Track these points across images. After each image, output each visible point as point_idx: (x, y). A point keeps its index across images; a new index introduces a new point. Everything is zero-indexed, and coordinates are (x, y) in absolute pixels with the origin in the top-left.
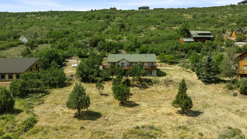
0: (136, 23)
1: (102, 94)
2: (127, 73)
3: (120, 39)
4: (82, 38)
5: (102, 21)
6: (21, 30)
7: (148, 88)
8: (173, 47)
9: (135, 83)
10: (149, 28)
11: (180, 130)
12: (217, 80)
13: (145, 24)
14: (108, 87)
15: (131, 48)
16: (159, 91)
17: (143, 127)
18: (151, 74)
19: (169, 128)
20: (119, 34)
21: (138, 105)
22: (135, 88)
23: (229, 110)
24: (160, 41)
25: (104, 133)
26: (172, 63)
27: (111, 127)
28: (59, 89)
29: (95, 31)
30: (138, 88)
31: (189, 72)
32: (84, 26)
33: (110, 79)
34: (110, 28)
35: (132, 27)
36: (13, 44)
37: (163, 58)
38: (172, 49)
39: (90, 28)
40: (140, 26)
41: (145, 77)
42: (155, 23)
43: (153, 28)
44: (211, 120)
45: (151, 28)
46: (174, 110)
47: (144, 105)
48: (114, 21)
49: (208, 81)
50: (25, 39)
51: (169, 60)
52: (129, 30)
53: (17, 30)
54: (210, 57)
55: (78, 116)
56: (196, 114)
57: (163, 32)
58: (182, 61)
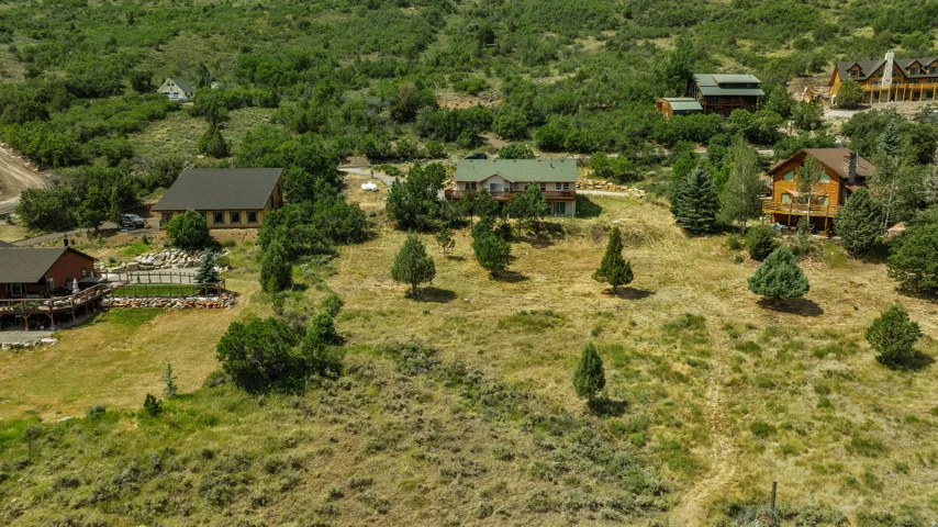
0: (534, 22)
1: (451, 258)
2: (504, 210)
3: (481, 89)
4: (355, 83)
5: (416, 13)
6: (144, 49)
7: (552, 244)
8: (637, 130)
9: (524, 233)
10: (577, 41)
11: (600, 318)
12: (714, 228)
13: (566, 26)
14: (463, 242)
15: (515, 127)
16: (577, 250)
17: (533, 313)
18: (561, 210)
19: (581, 314)
20: (477, 68)
21: (528, 278)
22: (523, 244)
23: (708, 288)
24: (604, 105)
25: (466, 320)
26: (625, 179)
27: (477, 312)
28: (356, 246)
29: (394, 53)
30: (529, 245)
31: (662, 205)
32: (356, 33)
33: (465, 224)
34: (443, 43)
35: (521, 38)
36: (154, 111)
37: (602, 165)
38: (632, 135)
39: (376, 42)
40: (549, 34)
41: (546, 220)
42: (602, 21)
43: (591, 45)
44: (664, 304)
45: (585, 43)
46: (596, 288)
47: (539, 278)
48: (456, 12)
49: (694, 230)
50: (176, 89)
51: (615, 172)
52: (509, 52)
53: (133, 51)
54: (701, 173)
55: (414, 295)
56: (640, 294)
57: (622, 64)
58: (653, 172)
